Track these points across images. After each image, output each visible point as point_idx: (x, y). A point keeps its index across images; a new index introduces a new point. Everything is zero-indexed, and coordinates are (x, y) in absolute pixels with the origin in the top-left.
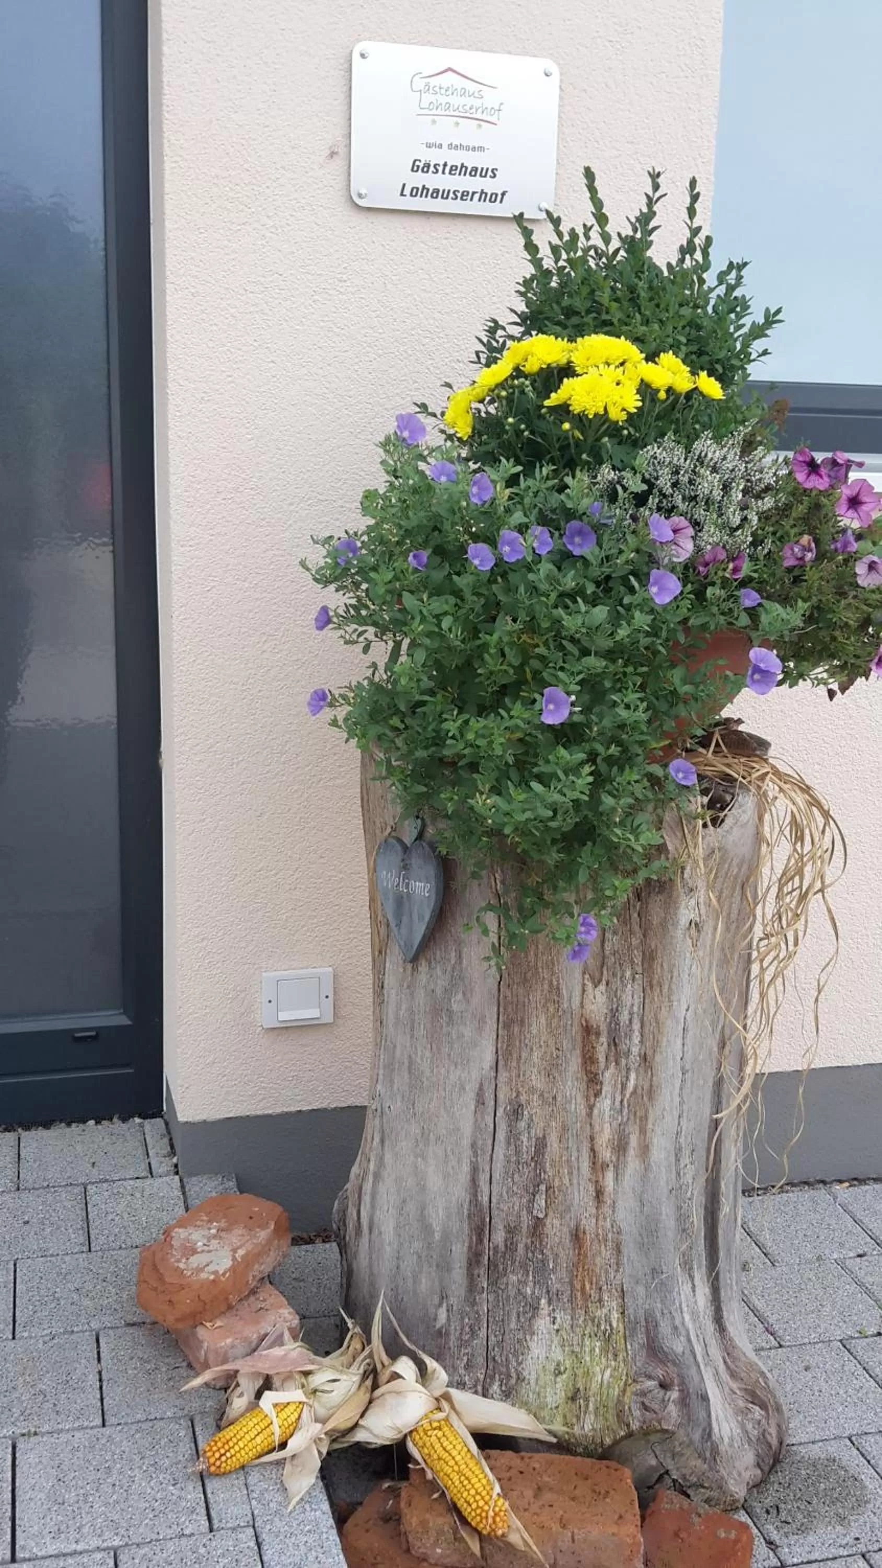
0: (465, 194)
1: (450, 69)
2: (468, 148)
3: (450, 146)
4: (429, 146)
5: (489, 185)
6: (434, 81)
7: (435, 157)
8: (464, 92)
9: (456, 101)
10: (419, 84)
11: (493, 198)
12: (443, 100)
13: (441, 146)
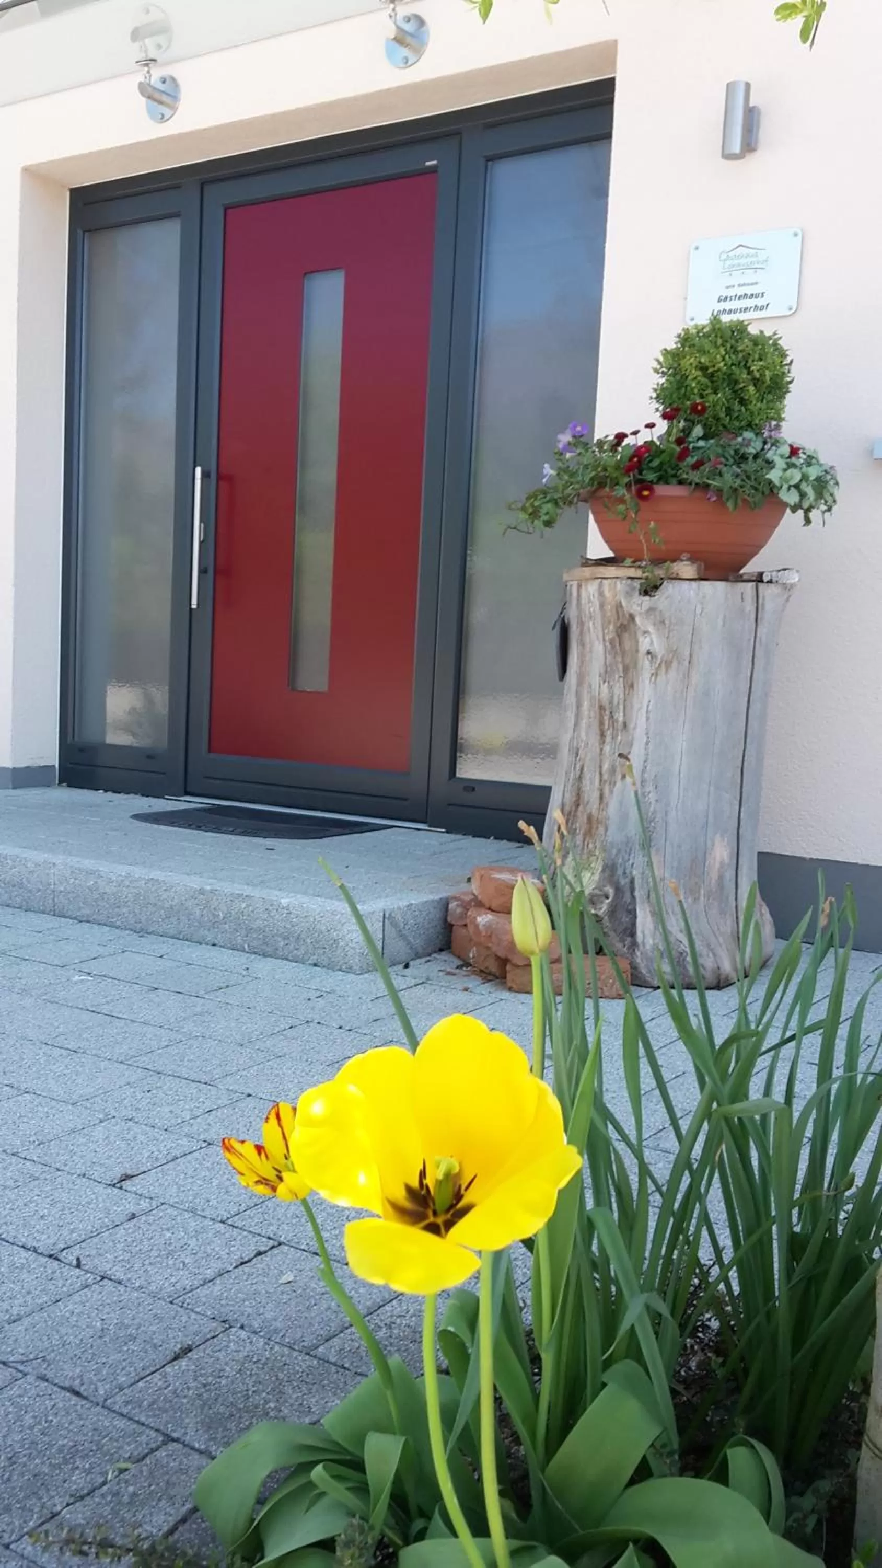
0: (746, 309)
1: (741, 245)
2: (748, 285)
3: (739, 286)
4: (728, 287)
5: (760, 302)
6: (731, 254)
7: (731, 292)
8: (748, 256)
9: (743, 261)
10: (724, 256)
11: (762, 308)
12: (736, 262)
13: (734, 286)
